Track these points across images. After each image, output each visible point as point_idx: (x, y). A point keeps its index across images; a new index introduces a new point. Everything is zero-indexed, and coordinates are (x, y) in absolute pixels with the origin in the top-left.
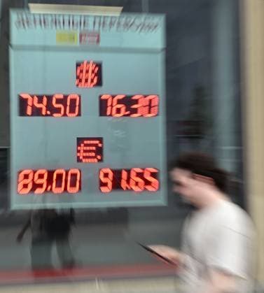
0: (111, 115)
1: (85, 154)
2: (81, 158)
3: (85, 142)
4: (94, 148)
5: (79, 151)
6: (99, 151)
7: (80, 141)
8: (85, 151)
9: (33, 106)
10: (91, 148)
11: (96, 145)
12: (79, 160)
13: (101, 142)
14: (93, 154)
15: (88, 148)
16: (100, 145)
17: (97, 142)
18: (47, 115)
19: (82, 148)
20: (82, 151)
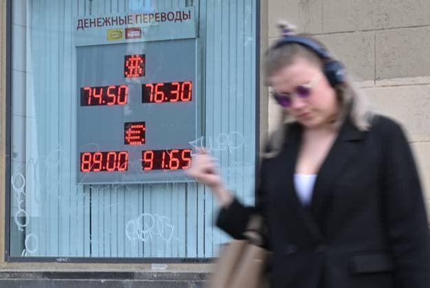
0: (153, 101)
1: (132, 138)
2: (129, 141)
3: (132, 127)
4: (139, 132)
5: (126, 135)
6: (142, 135)
7: (127, 125)
8: (132, 135)
9: (92, 96)
10: (137, 132)
11: (141, 129)
12: (126, 143)
13: (144, 127)
14: (139, 137)
15: (134, 132)
16: (144, 129)
17: (142, 126)
18: (102, 104)
19: (130, 132)
20: (129, 135)
